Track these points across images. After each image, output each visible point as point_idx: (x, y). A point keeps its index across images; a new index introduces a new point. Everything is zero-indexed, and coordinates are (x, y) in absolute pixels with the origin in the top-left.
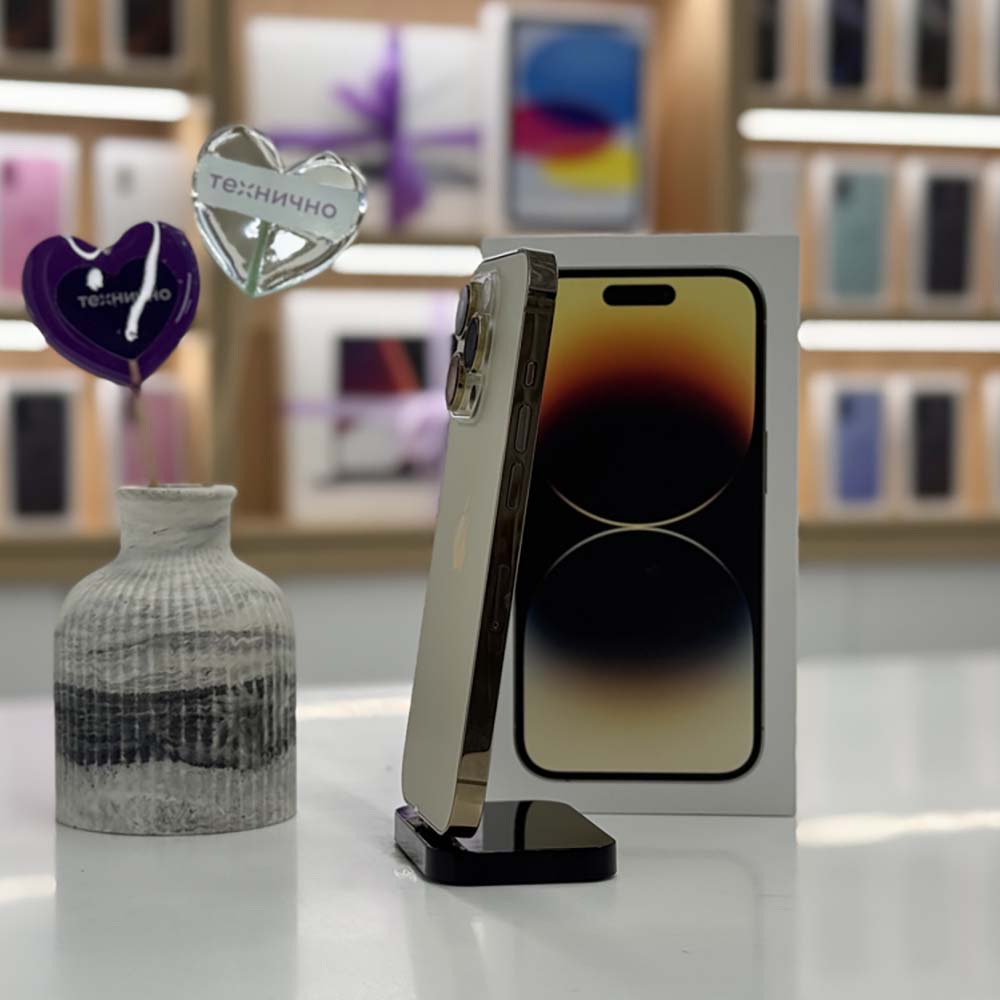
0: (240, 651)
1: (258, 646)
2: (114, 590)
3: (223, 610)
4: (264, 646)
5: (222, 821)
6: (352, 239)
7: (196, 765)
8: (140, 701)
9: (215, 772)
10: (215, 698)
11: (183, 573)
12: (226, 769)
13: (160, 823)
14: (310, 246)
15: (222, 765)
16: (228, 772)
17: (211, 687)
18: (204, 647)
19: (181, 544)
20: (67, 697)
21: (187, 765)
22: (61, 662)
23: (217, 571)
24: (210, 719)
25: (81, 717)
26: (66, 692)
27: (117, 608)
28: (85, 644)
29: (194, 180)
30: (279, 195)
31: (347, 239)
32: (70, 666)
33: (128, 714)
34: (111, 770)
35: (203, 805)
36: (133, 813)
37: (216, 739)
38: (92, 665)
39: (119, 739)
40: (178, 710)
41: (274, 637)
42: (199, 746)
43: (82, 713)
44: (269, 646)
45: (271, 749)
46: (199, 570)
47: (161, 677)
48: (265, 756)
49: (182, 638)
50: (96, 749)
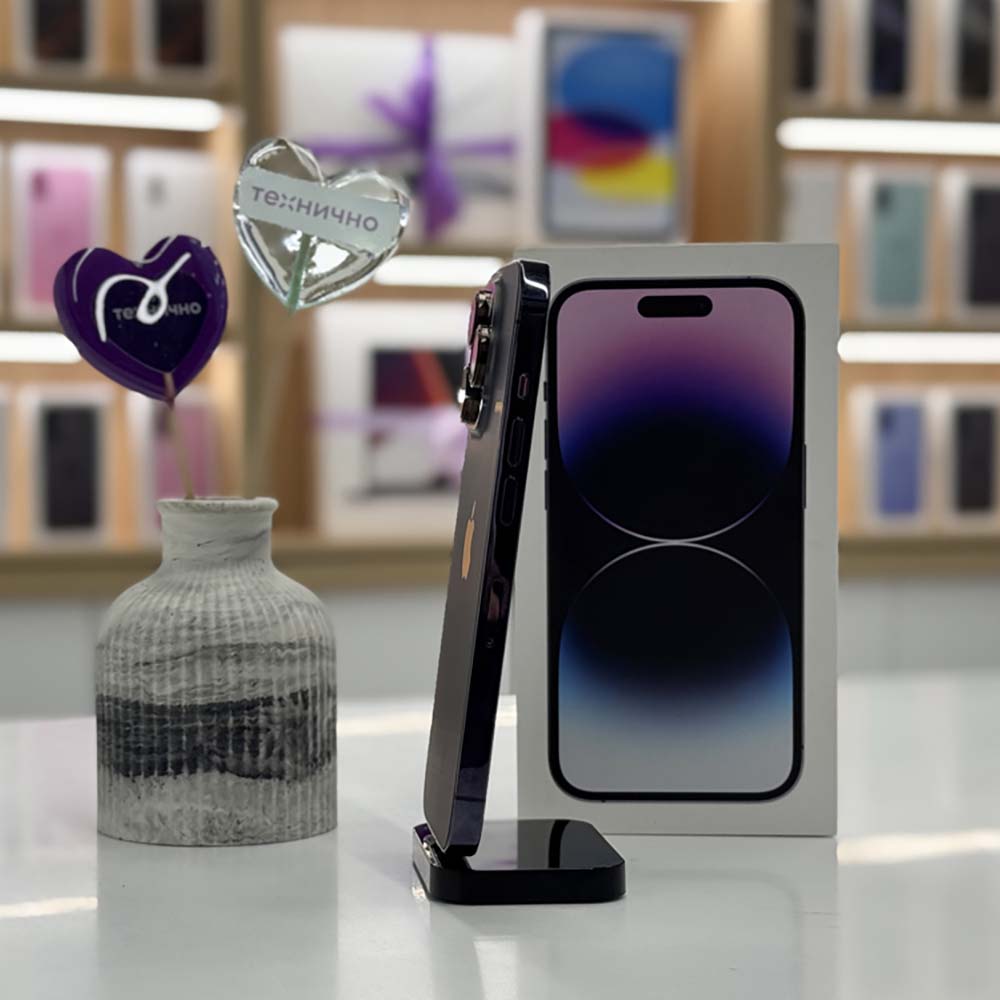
0: (286, 662)
1: (303, 658)
2: (160, 602)
3: (268, 621)
4: (309, 658)
5: (269, 832)
6: (392, 253)
7: (243, 776)
8: (187, 713)
9: (262, 783)
10: (262, 709)
11: (228, 585)
12: (272, 781)
13: (207, 834)
14: (352, 259)
15: (268, 777)
16: (274, 782)
17: (258, 699)
18: (251, 659)
19: (225, 556)
20: (112, 709)
21: (235, 777)
22: (105, 675)
23: (261, 582)
24: (257, 730)
25: (128, 728)
26: (112, 704)
27: (163, 621)
28: (131, 656)
29: (236, 192)
30: (320, 208)
31: (389, 251)
32: (116, 679)
33: (175, 726)
34: (158, 781)
35: (251, 816)
36: (181, 825)
37: (262, 750)
38: (138, 677)
39: (166, 750)
40: (225, 722)
41: (317, 649)
42: (246, 757)
43: (128, 725)
44: (313, 657)
45: (315, 760)
46: (244, 583)
47: (209, 688)
48: (309, 767)
49: (230, 649)
50: (142, 761)
